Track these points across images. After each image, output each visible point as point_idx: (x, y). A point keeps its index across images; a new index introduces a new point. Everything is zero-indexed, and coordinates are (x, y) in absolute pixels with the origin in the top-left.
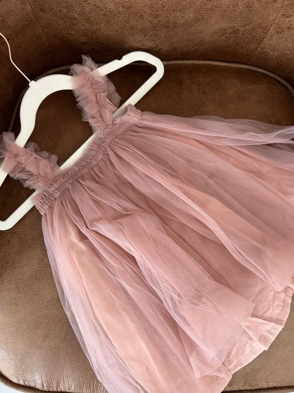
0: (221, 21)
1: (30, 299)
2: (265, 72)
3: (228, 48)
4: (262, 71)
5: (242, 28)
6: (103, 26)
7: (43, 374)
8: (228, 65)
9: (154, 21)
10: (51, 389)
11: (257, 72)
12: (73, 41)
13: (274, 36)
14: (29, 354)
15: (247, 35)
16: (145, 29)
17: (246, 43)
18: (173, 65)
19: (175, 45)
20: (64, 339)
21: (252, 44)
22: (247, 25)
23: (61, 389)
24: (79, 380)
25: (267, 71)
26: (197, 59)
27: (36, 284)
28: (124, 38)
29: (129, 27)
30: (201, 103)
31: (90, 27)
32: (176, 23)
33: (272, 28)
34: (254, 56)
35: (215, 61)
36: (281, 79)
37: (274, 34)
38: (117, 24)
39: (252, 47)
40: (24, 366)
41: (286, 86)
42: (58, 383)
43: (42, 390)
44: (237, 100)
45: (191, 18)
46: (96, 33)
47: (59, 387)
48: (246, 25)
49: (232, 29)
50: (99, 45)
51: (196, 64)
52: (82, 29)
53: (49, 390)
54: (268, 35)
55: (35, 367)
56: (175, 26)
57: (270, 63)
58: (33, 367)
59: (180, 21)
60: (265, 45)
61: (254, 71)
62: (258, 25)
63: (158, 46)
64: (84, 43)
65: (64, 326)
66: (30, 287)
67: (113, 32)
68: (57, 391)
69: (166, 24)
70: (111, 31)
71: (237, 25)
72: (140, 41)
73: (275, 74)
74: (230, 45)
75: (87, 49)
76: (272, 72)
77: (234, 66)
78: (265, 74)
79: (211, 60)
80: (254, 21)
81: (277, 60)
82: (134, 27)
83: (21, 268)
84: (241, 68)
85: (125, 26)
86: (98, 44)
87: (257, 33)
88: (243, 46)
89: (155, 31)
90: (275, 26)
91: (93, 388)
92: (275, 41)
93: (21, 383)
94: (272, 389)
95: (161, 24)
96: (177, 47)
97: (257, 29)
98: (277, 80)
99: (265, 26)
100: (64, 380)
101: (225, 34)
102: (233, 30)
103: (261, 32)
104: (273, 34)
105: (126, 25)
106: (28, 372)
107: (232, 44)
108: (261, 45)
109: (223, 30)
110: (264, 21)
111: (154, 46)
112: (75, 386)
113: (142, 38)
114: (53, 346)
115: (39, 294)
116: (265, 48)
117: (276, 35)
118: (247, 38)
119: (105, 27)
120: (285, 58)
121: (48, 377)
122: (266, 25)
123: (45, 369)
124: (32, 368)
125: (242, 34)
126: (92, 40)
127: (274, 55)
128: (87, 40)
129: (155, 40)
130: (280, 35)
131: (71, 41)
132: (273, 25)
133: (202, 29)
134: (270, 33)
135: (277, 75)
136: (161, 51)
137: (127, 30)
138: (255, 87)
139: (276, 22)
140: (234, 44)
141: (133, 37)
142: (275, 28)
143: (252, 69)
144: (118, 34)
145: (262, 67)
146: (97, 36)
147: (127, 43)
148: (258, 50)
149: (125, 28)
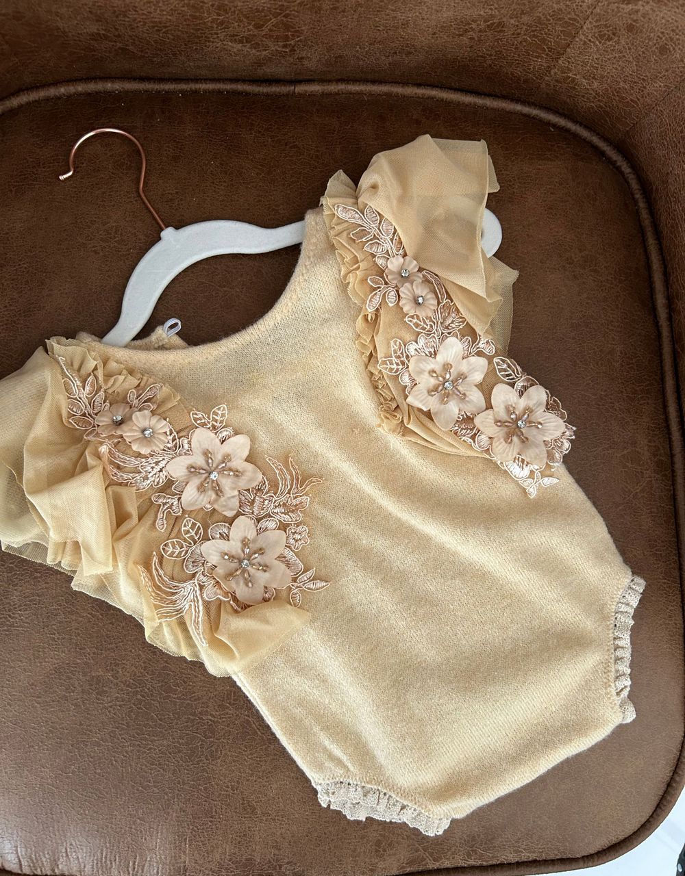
2: (570, 125)
3: (477, 64)
4: (562, 122)
5: (512, 21)
7: (19, 842)
8: (479, 101)
10: (39, 870)
11: (549, 123)
13: (592, 44)
15: (525, 37)
16: (258, 11)
17: (524, 55)
18: (337, 94)
19: (340, 51)
20: (62, 771)
21: (536, 57)
22: (524, 14)
23: (62, 870)
24: (102, 854)
25: (575, 122)
26: (398, 83)
28: (202, 30)
29: (213, 5)
33: (587, 25)
34: (543, 86)
35: (446, 90)
36: (608, 146)
37: (592, 40)
39: (539, 64)
41: (619, 164)
42: (55, 861)
43: (20, 872)
47: (58, 868)
48: (522, 13)
49: (486, 21)
50: (137, 42)
51: (397, 95)
52: (85, 4)
53: (36, 873)
54: (577, 40)
57: (582, 107)
60: (568, 62)
61: (541, 120)
62: (553, 15)
63: (295, 51)
67: (170, 15)
68: (53, 874)
70: (165, 13)
71: (497, 13)
72: (247, 39)
73: (594, 131)
74: (482, 57)
75: (106, 48)
76: (586, 127)
77: (492, 106)
78: (568, 131)
79: (437, 87)
80: (543, 4)
81: (599, 100)
82: (227, 5)
84: (510, 113)
87: (550, 34)
88: (516, 60)
89: (284, 16)
90: (596, 21)
91: (134, 868)
92: (595, 57)
94: (527, 866)
95: (298, 2)
96: (346, 55)
97: (550, 24)
98: (595, 148)
99: (570, 19)
100: (67, 855)
101: (469, 31)
102: (489, 23)
103: (561, 32)
104: (590, 40)
105: (205, 1)
107: (487, 54)
108: (560, 62)
109: (462, 22)
110: (567, 6)
111: (284, 50)
112: (93, 865)
113: (251, 33)
114: (39, 786)
116: (570, 70)
117: (597, 42)
118: (524, 44)
120: (617, 98)
121: (31, 849)
122: (572, 15)
123: (21, 832)
125: (513, 34)
126: (117, 29)
127: (593, 90)
128: (105, 30)
129: (286, 38)
130: (608, 43)
131: (59, 29)
132: (590, 19)
133: (409, 17)
134: (583, 37)
135: (598, 134)
136: (306, 62)
137: (209, 13)
138: (540, 167)
139: (598, 11)
140: (491, 55)
141: (225, 28)
142: (594, 26)
143: (537, 116)
144: (185, 20)
145: (561, 111)
146: (128, 22)
147: (213, 42)
148: (552, 74)
149: (202, 7)
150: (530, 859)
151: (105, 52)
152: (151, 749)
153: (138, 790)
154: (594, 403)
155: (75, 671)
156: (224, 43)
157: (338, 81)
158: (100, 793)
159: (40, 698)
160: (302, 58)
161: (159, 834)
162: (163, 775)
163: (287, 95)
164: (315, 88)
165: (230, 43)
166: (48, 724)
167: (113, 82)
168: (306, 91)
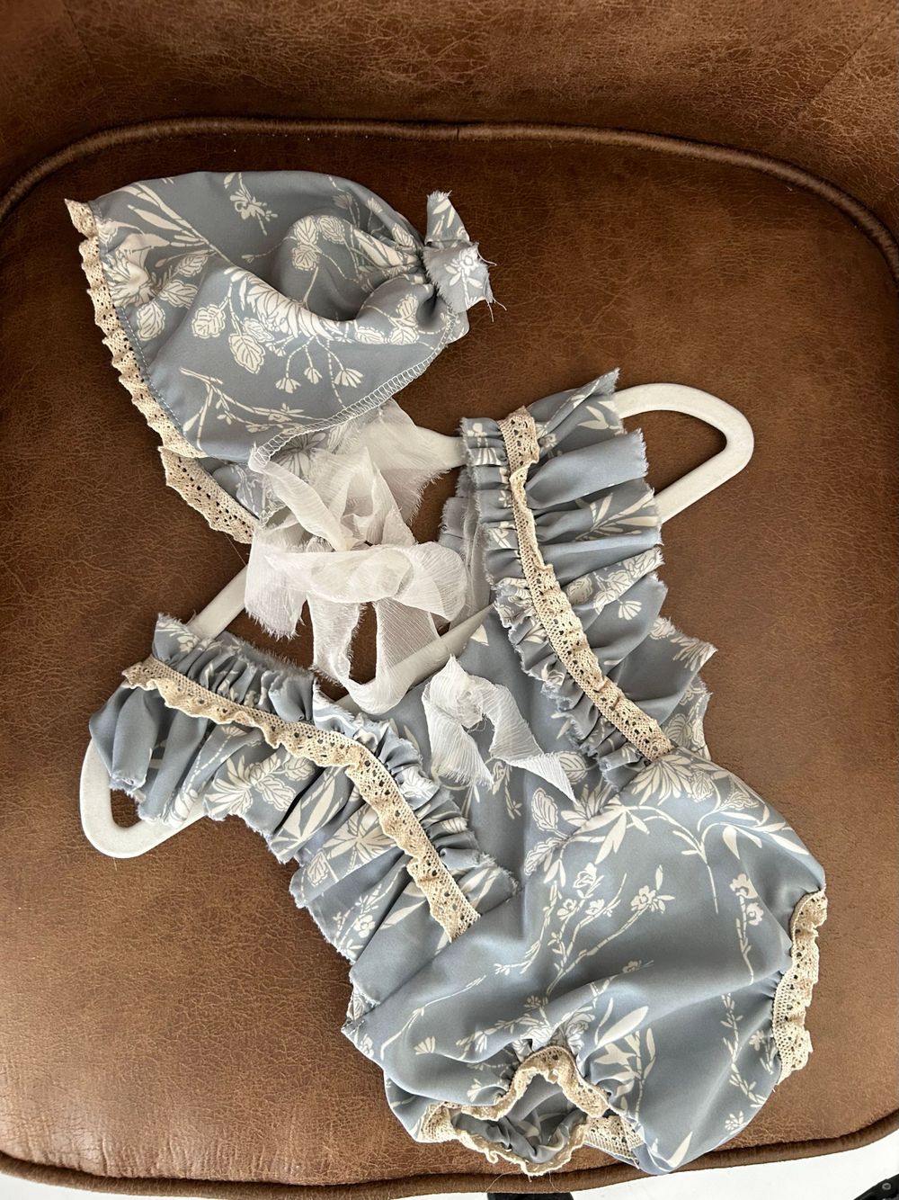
0: (698, 22)
1: (53, 919)
2: (812, 183)
3: (704, 103)
4: (803, 179)
5: (762, 49)
6: (287, 14)
7: (105, 1134)
8: (695, 151)
9: (470, 8)
10: (129, 1171)
11: (786, 181)
12: (177, 51)
13: (860, 80)
14: (59, 1081)
15: (774, 69)
16: (438, 30)
17: (766, 92)
18: (512, 140)
19: (530, 84)
20: (165, 1036)
21: (784, 96)
22: (779, 40)
23: (160, 1171)
24: (216, 1146)
25: (820, 180)
26: (593, 127)
27: (72, 875)
28: (360, 54)
29: (380, 22)
30: (607, 289)
31: (242, 12)
32: (543, 19)
33: (859, 55)
34: (785, 132)
35: (655, 136)
36: (861, 211)
37: (862, 75)
38: (340, 10)
39: (785, 104)
40: (42, 1114)
41: (875, 234)
42: (152, 1157)
43: (103, 1174)
44: (722, 284)
45: (598, 7)
46: (262, 34)
47: (155, 1167)
48: (778, 38)
49: (728, 48)
50: (268, 69)
51: (590, 142)
52: (212, 17)
53: (125, 1174)
54: (842, 74)
55: (79, 1115)
56: (541, 27)
57: (833, 161)
58: (72, 1117)
59: (561, 14)
60: (825, 102)
61: (776, 177)
62: (816, 42)
63: (472, 83)
64: (214, 61)
65: (164, 998)
66: (52, 884)
67: (321, 35)
68: (148, 1176)
69: (511, 20)
70: (316, 31)
71: (746, 38)
72: (414, 66)
73: (844, 192)
74: (712, 94)
75: (224, 76)
76: (833, 186)
77: (713, 157)
78: (809, 190)
79: (643, 132)
80: (806, 28)
81: (857, 152)
82: (399, 22)
83: (19, 826)
84: (736, 166)
85: (370, 18)
86: (265, 66)
87: (807, 66)
88: (755, 99)
89: (470, 38)
90: (870, 51)
91: (258, 1165)
92: (862, 96)
93: (37, 1157)
94: (771, 1150)
95: (491, 20)
96: (537, 90)
97: (809, 53)
98: (846, 213)
99: (836, 47)
100: (169, 1149)
101: (705, 61)
102: (732, 51)
103: (822, 63)
104: (858, 75)
105: (373, 16)
106: (57, 1129)
107: (719, 91)
108: (813, 102)
109: (698, 49)
110: (836, 30)
111: (458, 82)
112: (203, 1162)
113: (422, 59)
114: (134, 1057)
115: (84, 903)
116: (824, 112)
117: (867, 78)
118: (770, 78)
119: (298, 17)
120: (883, 150)
121: (121, 1143)
122: (840, 43)
123: (109, 1121)
124: (69, 1118)
125: (758, 66)
126: (245, 51)
127: (851, 138)
128: (229, 52)
129: (466, 66)
130: (881, 79)
131: (169, 49)
132: (863, 47)
133: (630, 42)
134: (849, 71)
135: (849, 195)
136: (481, 99)
137: (373, 32)
138: (780, 237)
139: (876, 38)
140: (724, 92)
141: (390, 52)
142: (867, 57)
143: (772, 171)
144: (340, 42)
145: (802, 166)
146: (263, 41)
147: (369, 70)
148: (800, 117)
149: (367, 23)
150: (774, 1141)
151: (221, 81)
152: (283, 1004)
153: (266, 1059)
154: (852, 543)
155: (183, 902)
156: (383, 71)
157: (515, 123)
158: (217, 1064)
159: (136, 938)
160: (479, 93)
161: (294, 1118)
162: (299, 1039)
163: (447, 141)
164: (485, 132)
165: (390, 73)
166: (147, 973)
167: (220, 121)
168: (472, 136)
